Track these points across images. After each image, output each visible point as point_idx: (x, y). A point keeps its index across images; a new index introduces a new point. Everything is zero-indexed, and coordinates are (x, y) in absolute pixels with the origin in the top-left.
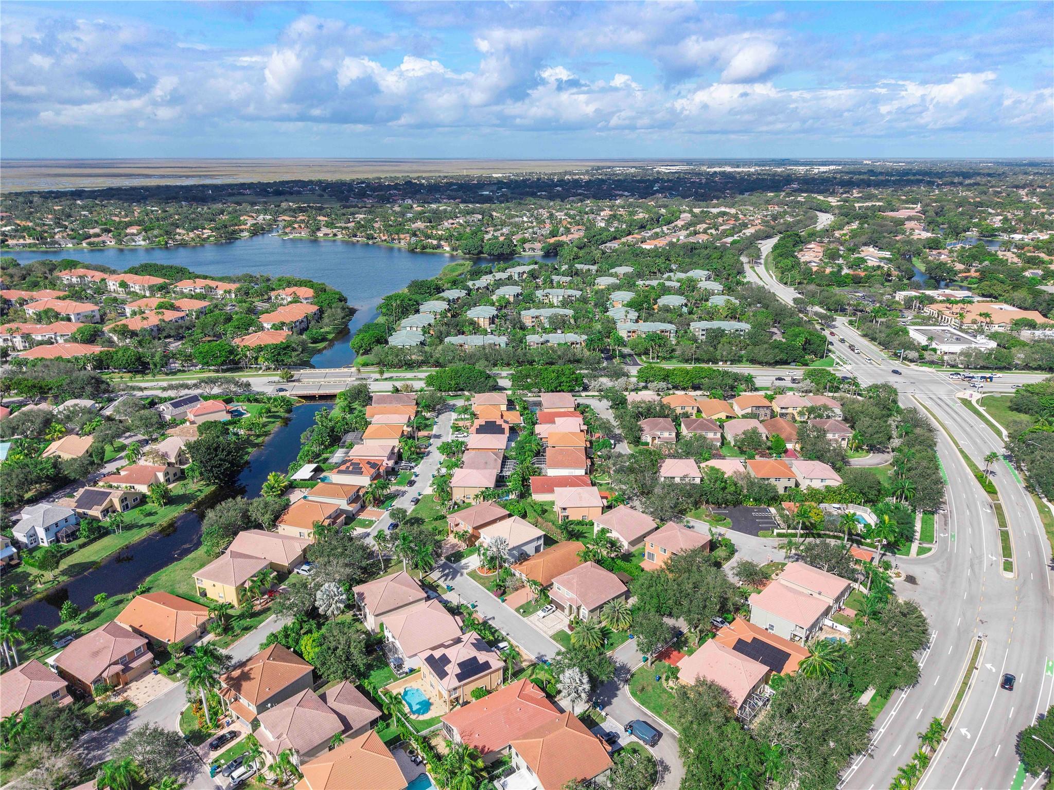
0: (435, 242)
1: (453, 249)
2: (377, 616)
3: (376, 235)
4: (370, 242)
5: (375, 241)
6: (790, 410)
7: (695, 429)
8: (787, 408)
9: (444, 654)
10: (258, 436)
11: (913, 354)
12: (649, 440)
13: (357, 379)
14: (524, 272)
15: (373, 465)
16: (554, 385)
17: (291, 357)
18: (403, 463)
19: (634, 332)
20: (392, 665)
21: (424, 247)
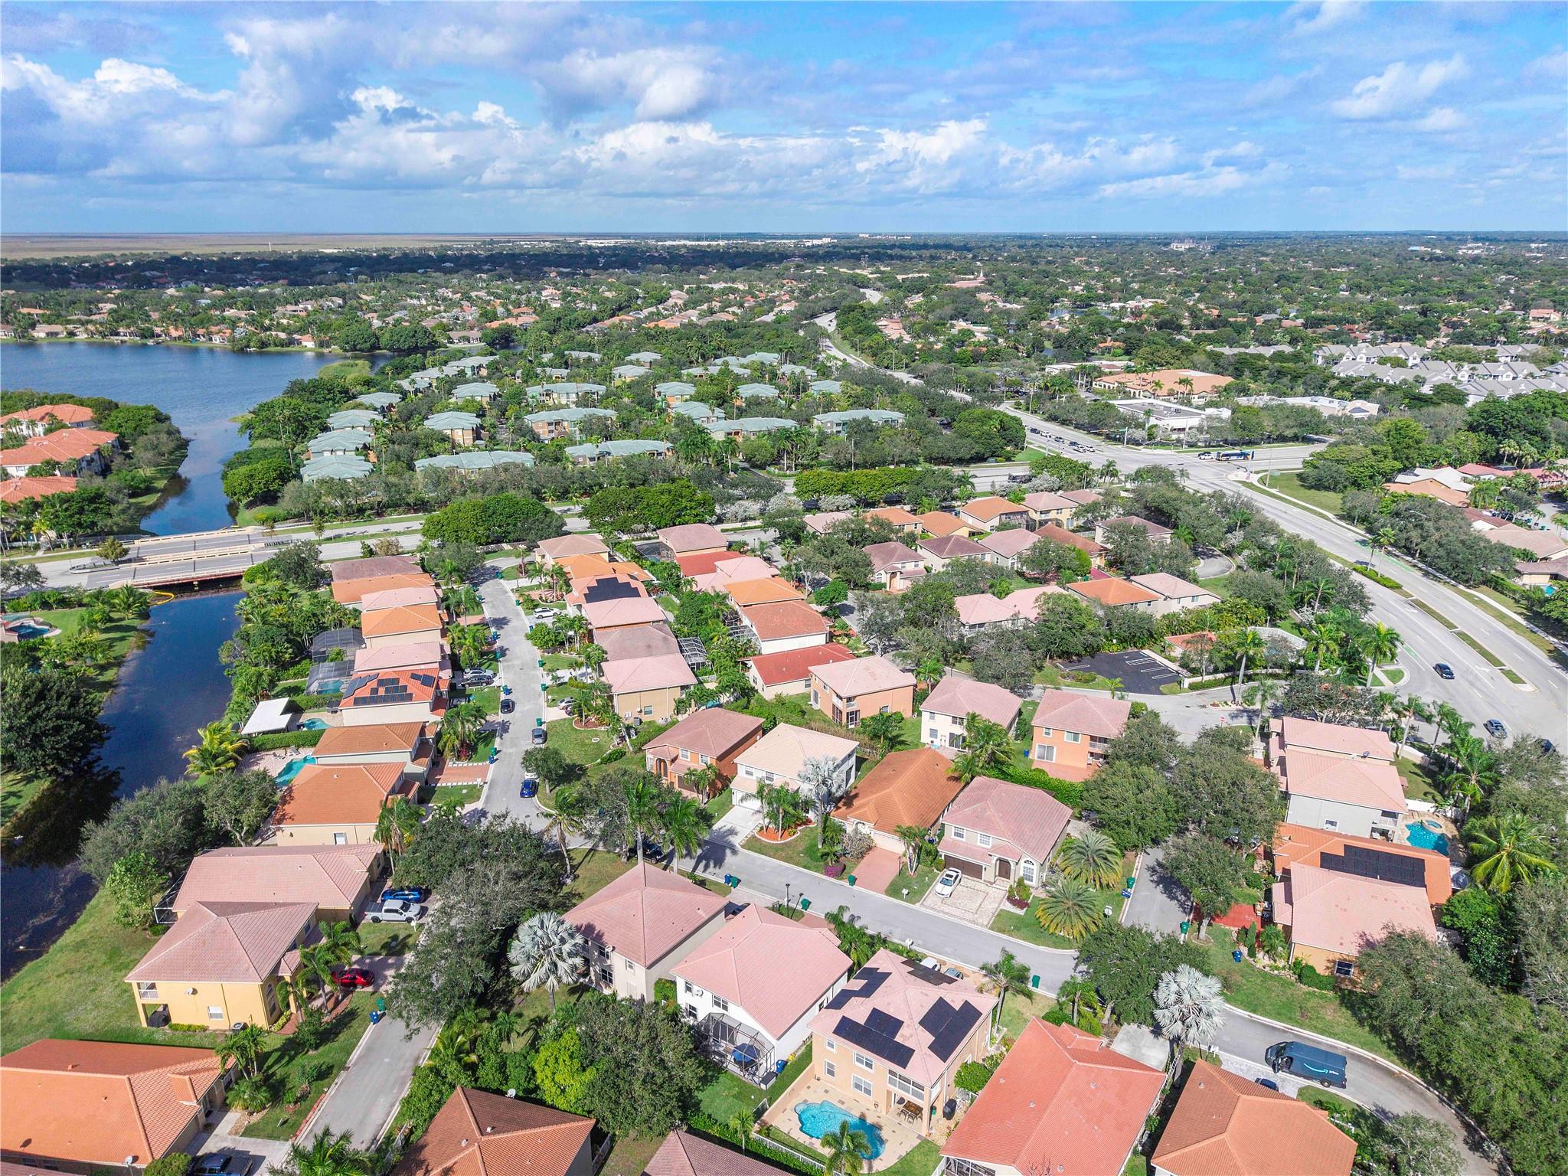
0: (283, 335)
1: (321, 345)
2: (649, 967)
3: (158, 330)
4: (150, 342)
5: (160, 339)
6: (1053, 515)
7: (951, 552)
8: (1048, 512)
9: (875, 1010)
10: (103, 668)
11: (1140, 434)
12: (884, 578)
13: (268, 545)
14: (480, 366)
15: (427, 680)
16: (668, 516)
17: (110, 515)
18: (469, 674)
19: (737, 433)
20: (733, 1068)
21: (263, 344)
